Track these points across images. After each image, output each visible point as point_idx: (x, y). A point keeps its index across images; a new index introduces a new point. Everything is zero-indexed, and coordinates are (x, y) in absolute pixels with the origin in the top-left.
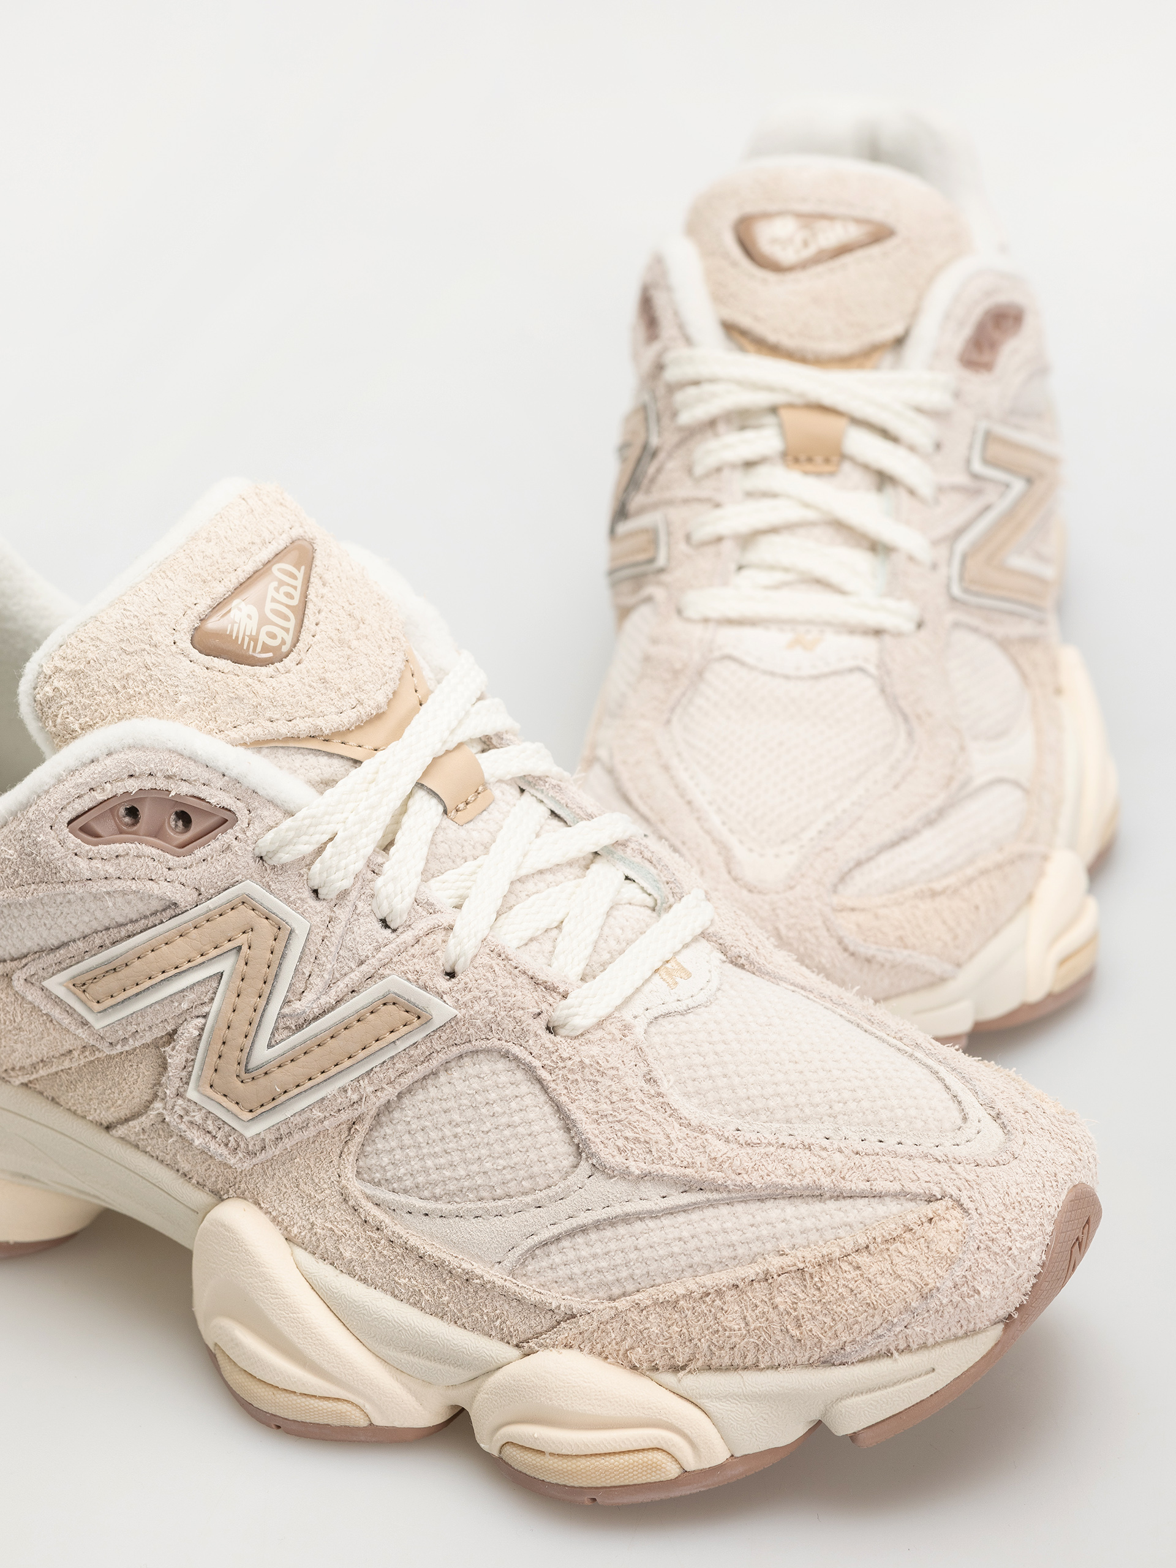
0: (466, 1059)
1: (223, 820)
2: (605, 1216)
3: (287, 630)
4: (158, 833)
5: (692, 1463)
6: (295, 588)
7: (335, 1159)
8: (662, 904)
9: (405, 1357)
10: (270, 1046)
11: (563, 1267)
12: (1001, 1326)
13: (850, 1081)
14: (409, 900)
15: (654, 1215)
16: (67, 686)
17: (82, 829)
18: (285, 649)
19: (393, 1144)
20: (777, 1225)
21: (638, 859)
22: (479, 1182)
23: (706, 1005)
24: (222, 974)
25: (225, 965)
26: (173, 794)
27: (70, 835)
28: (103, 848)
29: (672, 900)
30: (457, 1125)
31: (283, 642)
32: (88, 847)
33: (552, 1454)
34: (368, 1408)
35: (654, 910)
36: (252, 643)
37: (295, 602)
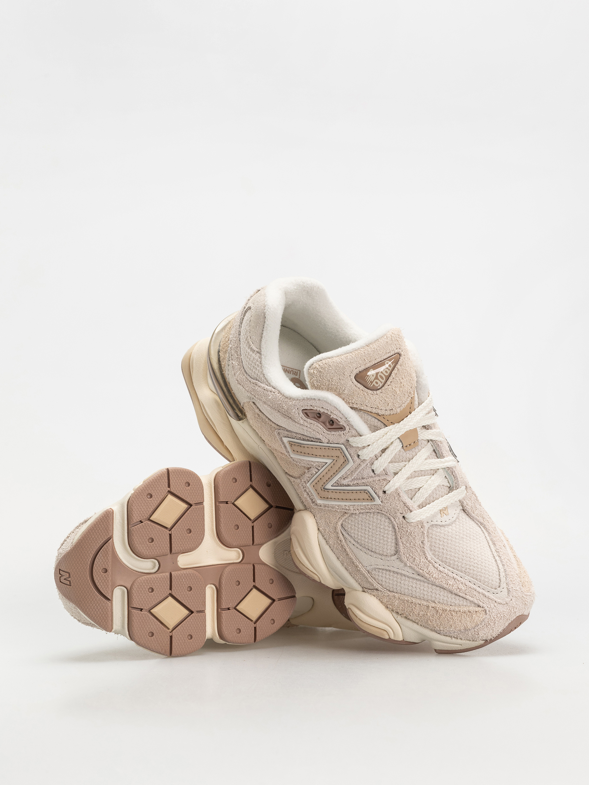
0: (379, 514)
1: (342, 428)
2: (396, 571)
3: (381, 382)
4: (324, 423)
5: (392, 637)
6: (389, 370)
7: (338, 518)
8: (452, 488)
9: (334, 574)
10: (332, 486)
11: (381, 577)
12: (484, 641)
13: (475, 564)
14: (382, 469)
15: (408, 577)
16: (317, 373)
17: (305, 413)
18: (379, 387)
19: (353, 524)
20: (437, 595)
21: (451, 474)
22: (370, 545)
23: (449, 525)
24: (327, 463)
25: (329, 461)
26: (331, 417)
27: (302, 413)
28: (309, 420)
29: (455, 488)
30: (370, 529)
31: (379, 386)
32: (305, 418)
33: (359, 619)
34: (321, 579)
35: (449, 488)
36: (370, 384)
37: (387, 374)
